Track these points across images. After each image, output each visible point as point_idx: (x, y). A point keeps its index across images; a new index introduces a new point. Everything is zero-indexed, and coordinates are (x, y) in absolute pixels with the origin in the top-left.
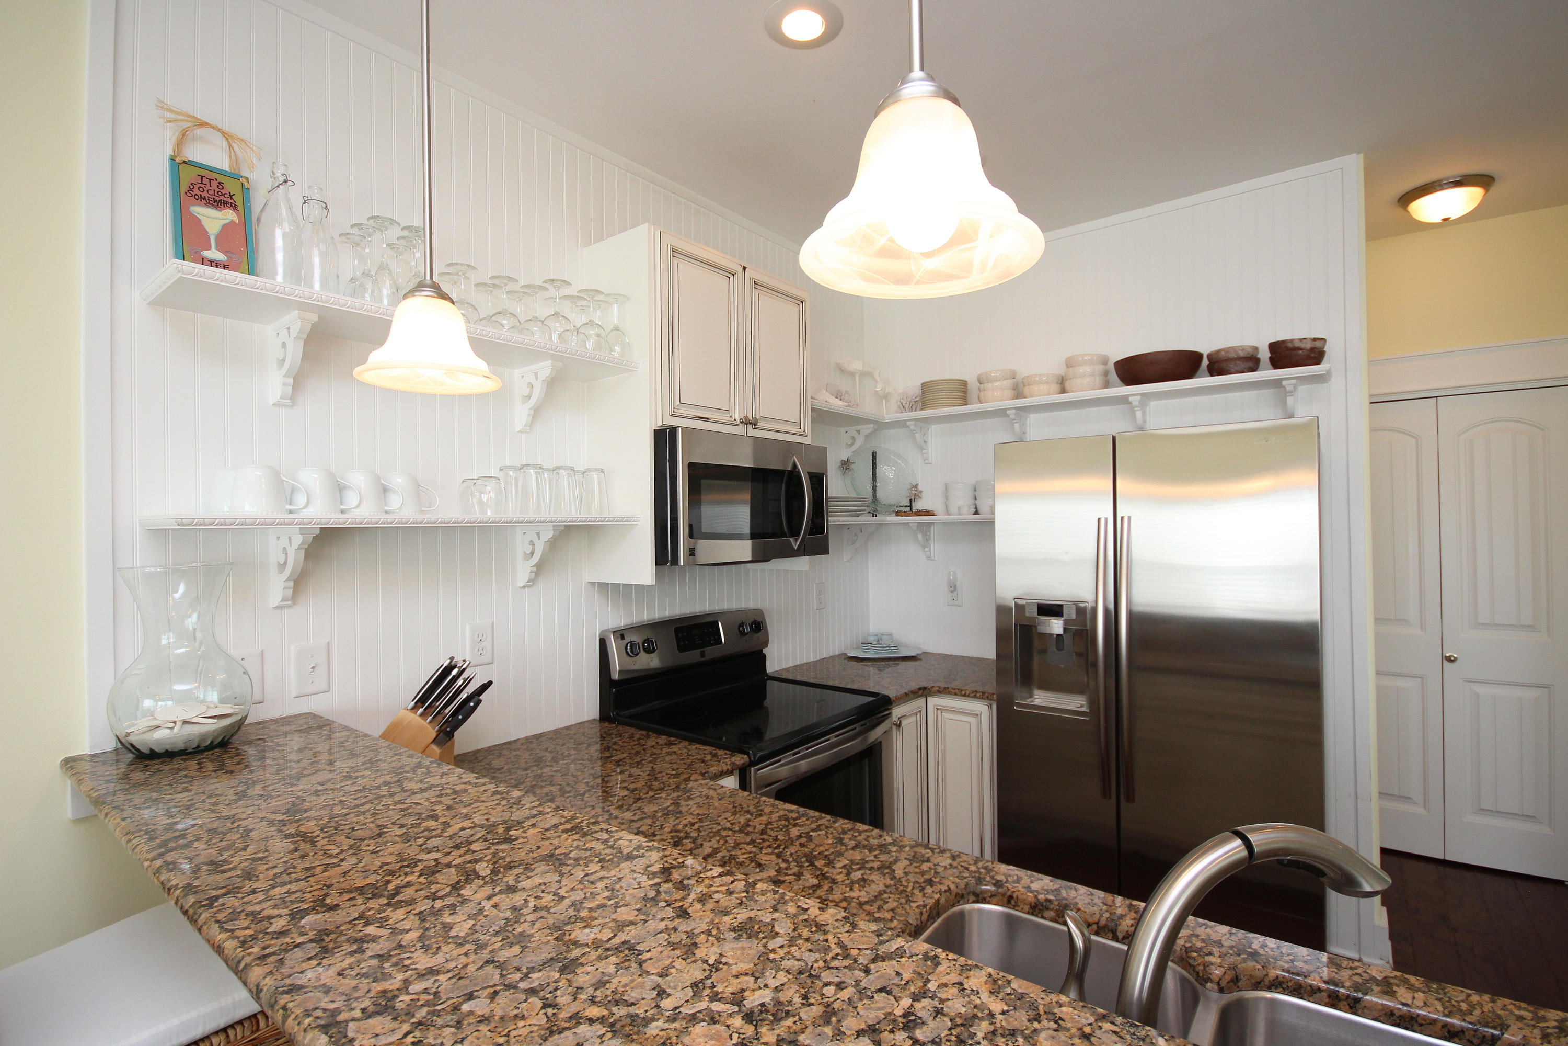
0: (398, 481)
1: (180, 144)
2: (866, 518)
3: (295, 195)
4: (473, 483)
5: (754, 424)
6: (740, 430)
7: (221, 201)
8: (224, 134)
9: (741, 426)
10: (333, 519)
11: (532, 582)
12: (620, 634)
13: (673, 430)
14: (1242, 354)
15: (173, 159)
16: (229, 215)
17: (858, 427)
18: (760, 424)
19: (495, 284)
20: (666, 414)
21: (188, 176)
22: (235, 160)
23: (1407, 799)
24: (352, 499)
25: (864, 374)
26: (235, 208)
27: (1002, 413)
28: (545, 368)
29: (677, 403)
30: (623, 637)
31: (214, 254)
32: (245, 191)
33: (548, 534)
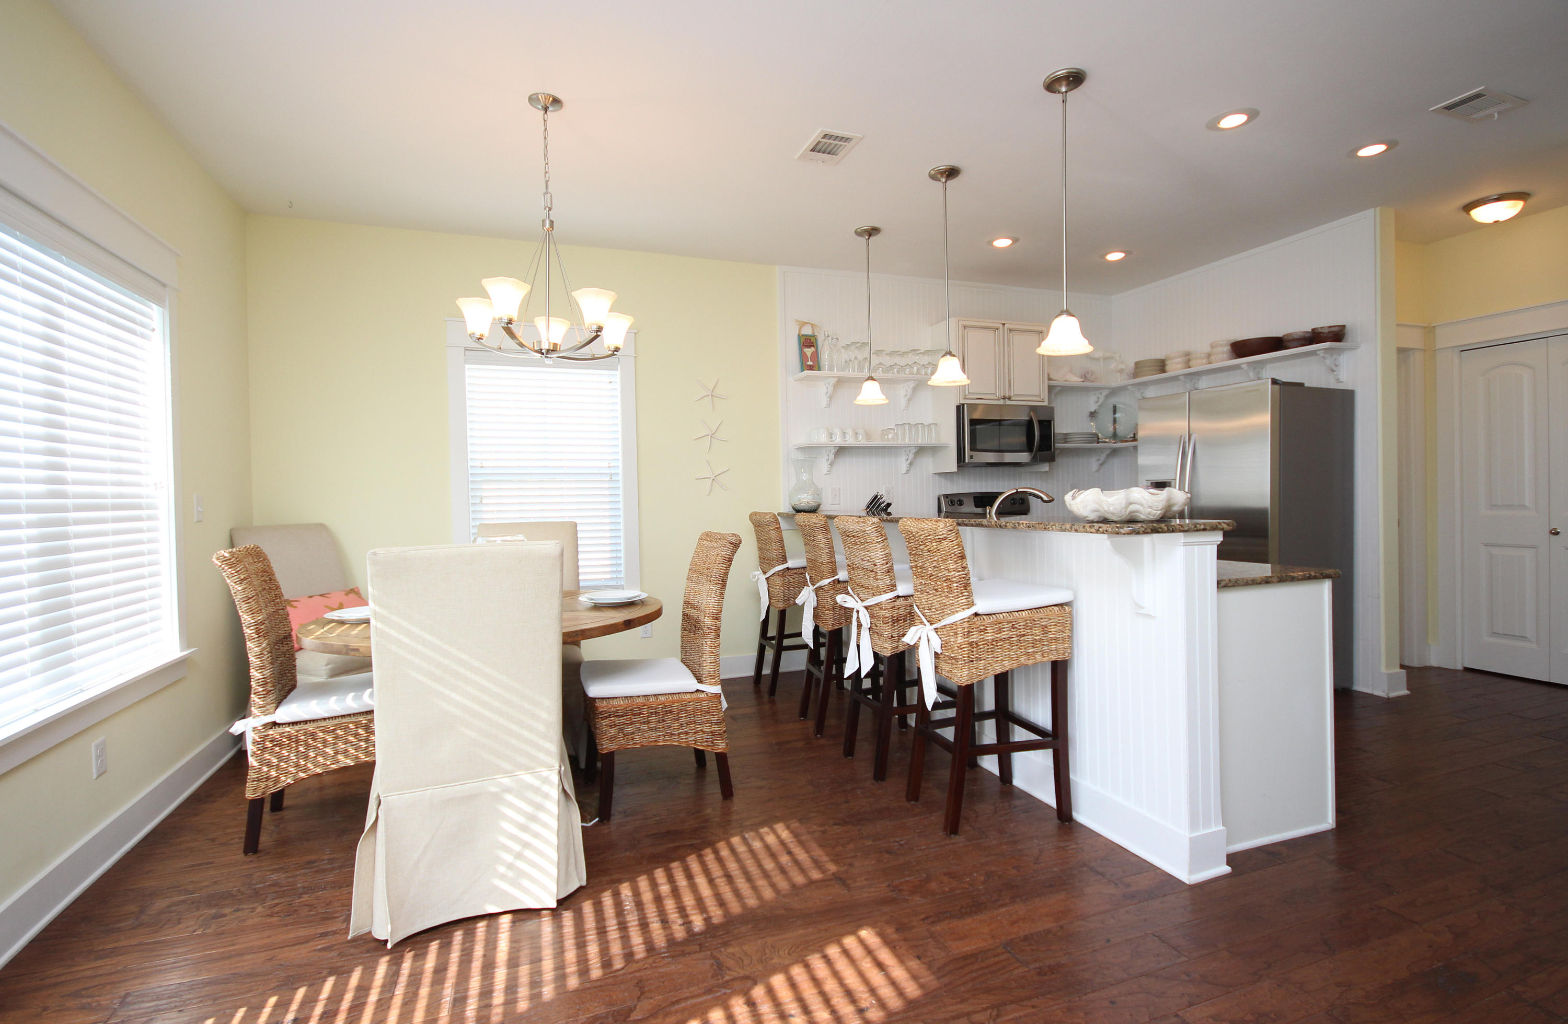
0: (861, 431)
1: (800, 330)
2: (1095, 445)
3: (830, 338)
4: (885, 432)
5: (1009, 399)
6: (1001, 402)
7: (809, 346)
8: (811, 324)
9: (1002, 400)
10: (843, 444)
11: (908, 472)
12: (946, 496)
13: (963, 405)
14: (1296, 337)
15: (799, 335)
16: (813, 349)
17: (1100, 391)
18: (1012, 398)
19: (892, 354)
20: (961, 398)
21: (803, 339)
22: (813, 330)
23: (1523, 638)
24: (848, 437)
25: (1105, 359)
26: (814, 346)
27: (1175, 378)
28: (912, 385)
29: (967, 393)
30: (947, 497)
31: (810, 363)
32: (816, 340)
33: (913, 451)
